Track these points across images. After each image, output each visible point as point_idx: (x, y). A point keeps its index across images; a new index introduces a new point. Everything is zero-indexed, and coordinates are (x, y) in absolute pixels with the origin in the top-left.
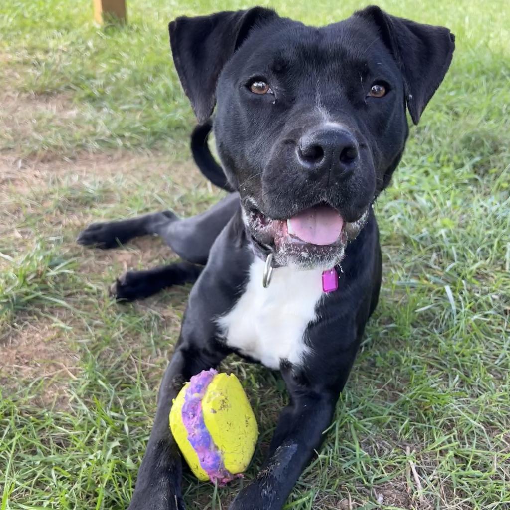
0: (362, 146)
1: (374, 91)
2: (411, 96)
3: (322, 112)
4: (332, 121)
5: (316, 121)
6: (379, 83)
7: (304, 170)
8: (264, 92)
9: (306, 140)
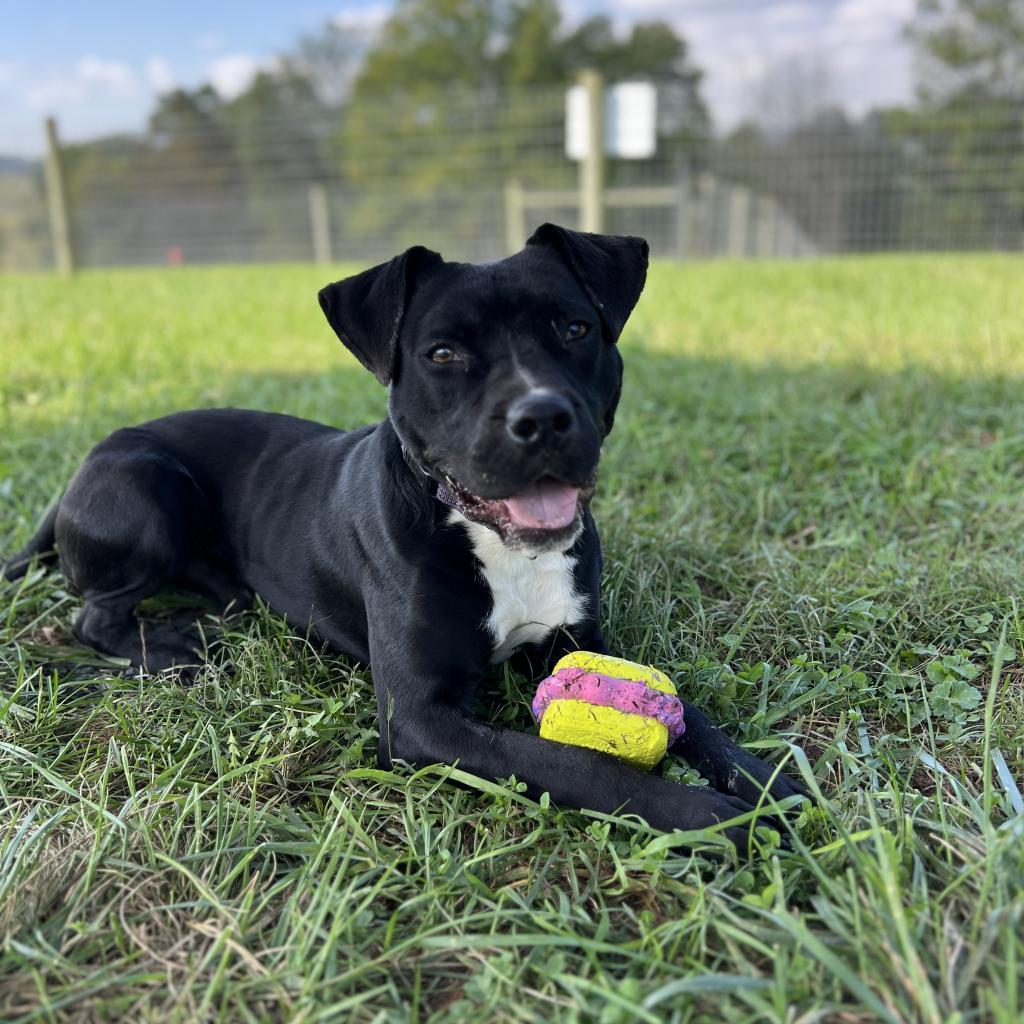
0: (576, 405)
1: (573, 332)
2: (602, 305)
3: (524, 376)
4: (537, 386)
5: (520, 390)
6: (578, 323)
7: (518, 445)
8: (449, 359)
9: (514, 414)
